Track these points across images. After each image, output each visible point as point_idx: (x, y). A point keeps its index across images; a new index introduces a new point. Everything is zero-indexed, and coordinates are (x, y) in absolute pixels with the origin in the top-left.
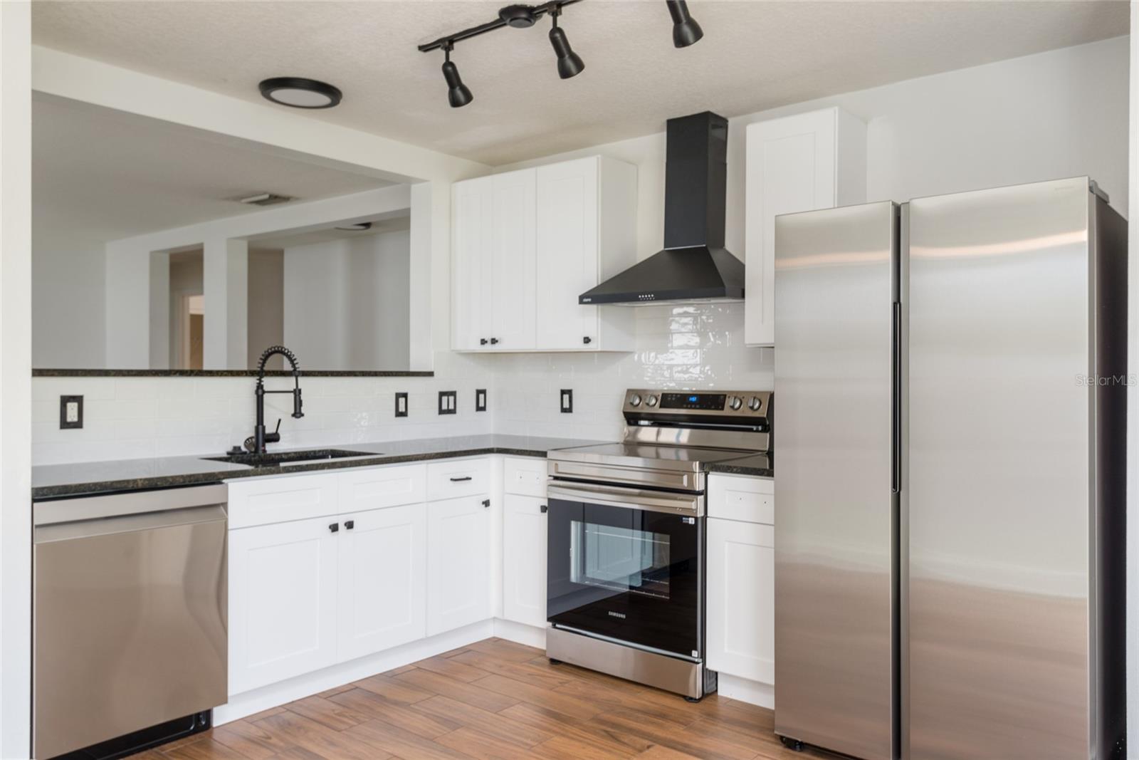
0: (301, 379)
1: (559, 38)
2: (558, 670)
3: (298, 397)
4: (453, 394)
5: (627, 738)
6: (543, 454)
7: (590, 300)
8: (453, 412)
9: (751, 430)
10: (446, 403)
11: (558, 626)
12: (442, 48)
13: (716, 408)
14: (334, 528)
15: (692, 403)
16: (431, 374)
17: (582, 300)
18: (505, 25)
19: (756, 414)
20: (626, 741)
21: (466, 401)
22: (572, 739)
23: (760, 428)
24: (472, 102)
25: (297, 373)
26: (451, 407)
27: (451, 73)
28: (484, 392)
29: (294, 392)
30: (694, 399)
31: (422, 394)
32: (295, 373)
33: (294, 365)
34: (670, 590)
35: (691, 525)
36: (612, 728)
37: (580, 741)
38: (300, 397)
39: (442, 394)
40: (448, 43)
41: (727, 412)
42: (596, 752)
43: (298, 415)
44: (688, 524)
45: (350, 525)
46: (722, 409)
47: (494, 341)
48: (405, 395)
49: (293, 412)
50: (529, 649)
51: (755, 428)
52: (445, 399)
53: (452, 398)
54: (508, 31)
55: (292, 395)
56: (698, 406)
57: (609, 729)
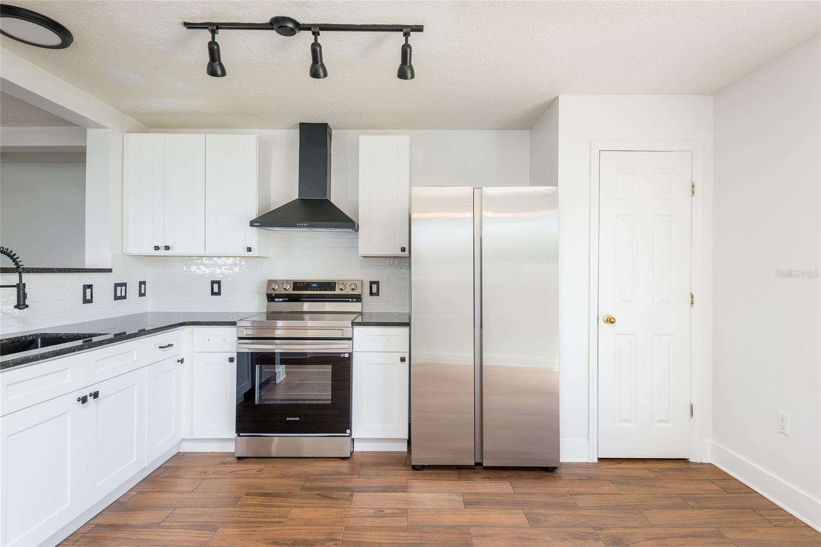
0: (24, 276)
1: (318, 51)
2: (247, 463)
3: (21, 291)
4: (125, 285)
5: (335, 494)
6: (233, 324)
7: (259, 224)
8: (124, 297)
9: (349, 301)
10: (120, 292)
11: (241, 434)
12: (209, 30)
13: (330, 290)
14: (84, 400)
15: (314, 287)
16: (110, 270)
17: (252, 224)
18: (273, 29)
19: (354, 293)
20: (335, 496)
21: (133, 290)
22: (304, 507)
23: (355, 300)
24: (224, 77)
25: (21, 270)
26: (123, 294)
27: (214, 51)
28: (144, 283)
29: (18, 286)
30: (315, 285)
31: (103, 285)
32: (18, 269)
33: (16, 264)
34: (332, 397)
35: (347, 358)
36: (320, 491)
37: (310, 507)
38: (24, 291)
39: (117, 285)
40: (214, 28)
41: (337, 292)
42: (326, 511)
43: (22, 307)
44: (345, 357)
45: (96, 395)
46: (335, 290)
47: (167, 248)
48: (90, 287)
49: (16, 304)
50: (213, 454)
51: (350, 300)
52: (119, 288)
53: (123, 288)
54: (273, 34)
55: (15, 289)
56: (318, 289)
57: (319, 492)
